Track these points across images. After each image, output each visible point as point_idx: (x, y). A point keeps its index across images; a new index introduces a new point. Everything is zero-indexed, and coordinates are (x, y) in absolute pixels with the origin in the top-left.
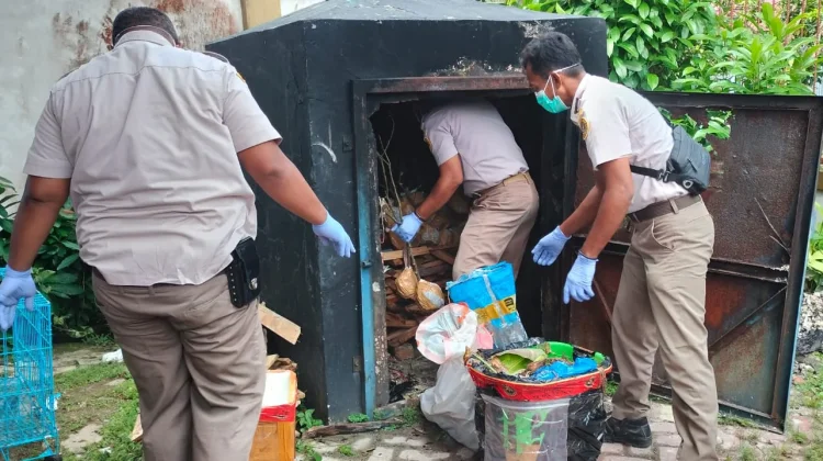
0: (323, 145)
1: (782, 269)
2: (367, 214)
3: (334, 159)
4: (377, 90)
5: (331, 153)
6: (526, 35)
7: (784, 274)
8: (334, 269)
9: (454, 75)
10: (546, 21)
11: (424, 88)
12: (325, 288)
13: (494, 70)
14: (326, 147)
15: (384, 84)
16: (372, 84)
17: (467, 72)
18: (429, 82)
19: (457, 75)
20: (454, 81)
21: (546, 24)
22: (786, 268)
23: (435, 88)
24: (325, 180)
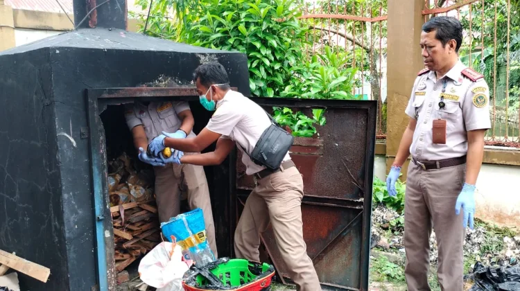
0: (66, 135)
1: (360, 200)
2: (100, 183)
3: (75, 144)
4: (106, 96)
5: (72, 140)
6: (201, 61)
7: (361, 203)
8: (76, 223)
9: (157, 86)
10: (213, 54)
11: (138, 95)
12: (69, 238)
13: (183, 84)
14: (68, 136)
15: (110, 92)
16: (102, 91)
17: (165, 85)
18: (141, 91)
19: (159, 86)
20: (157, 90)
21: (213, 56)
22: (362, 200)
23: (145, 95)
24: (68, 159)
